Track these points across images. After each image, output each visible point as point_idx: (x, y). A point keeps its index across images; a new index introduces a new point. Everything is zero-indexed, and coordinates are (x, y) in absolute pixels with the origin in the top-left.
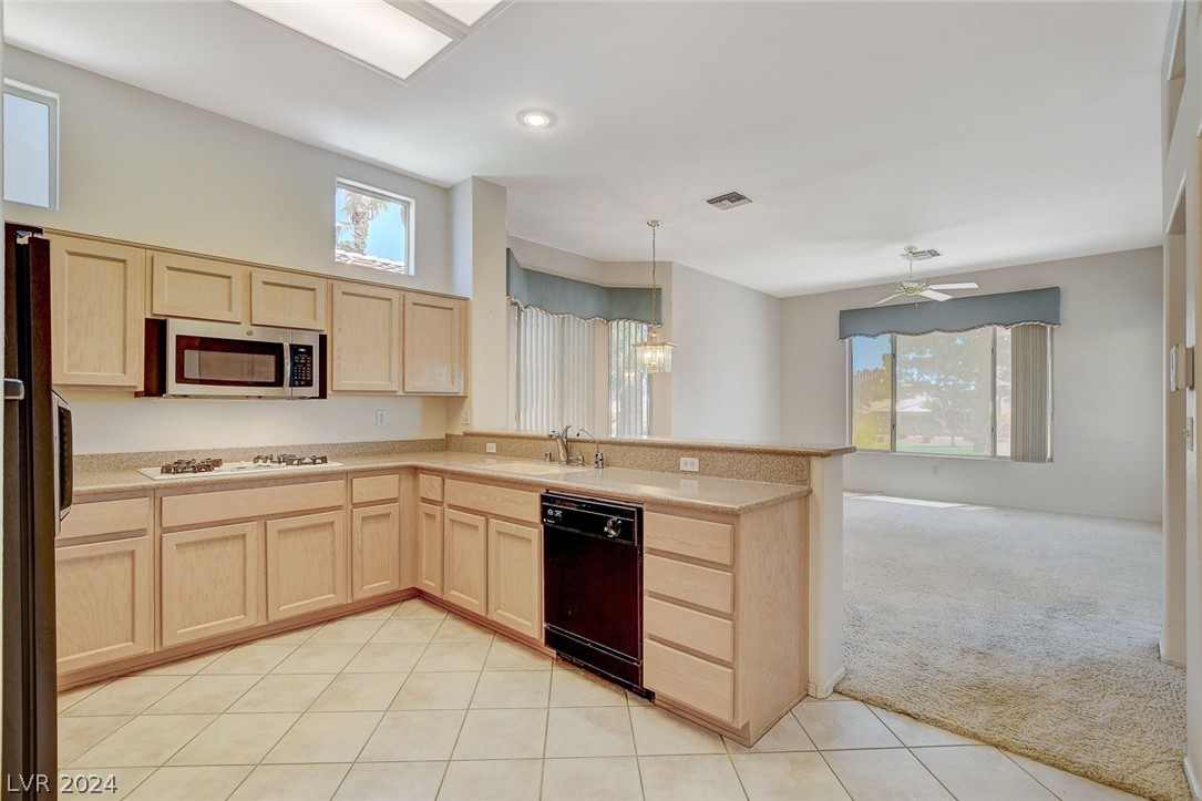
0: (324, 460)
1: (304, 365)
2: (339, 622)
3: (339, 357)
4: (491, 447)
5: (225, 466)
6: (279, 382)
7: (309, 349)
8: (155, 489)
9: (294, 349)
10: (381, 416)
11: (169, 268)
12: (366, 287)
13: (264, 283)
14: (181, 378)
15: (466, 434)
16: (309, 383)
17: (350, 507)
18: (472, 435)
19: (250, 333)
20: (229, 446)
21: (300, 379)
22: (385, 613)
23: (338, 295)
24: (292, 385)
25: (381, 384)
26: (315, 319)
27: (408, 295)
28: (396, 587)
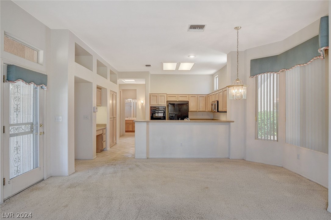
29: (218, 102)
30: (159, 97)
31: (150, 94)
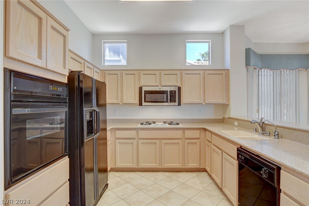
0: (178, 124)
1: (174, 96)
2: (181, 173)
3: (184, 93)
4: (236, 123)
6: (167, 102)
7: (175, 91)
8: (137, 128)
9: (171, 91)
10: (200, 111)
11: (143, 74)
12: (193, 71)
13: (164, 74)
14: (145, 101)
15: (229, 118)
16: (175, 101)
17: (184, 139)
18: (230, 118)
19: (160, 88)
20: (159, 118)
21: (172, 100)
22: (194, 174)
23: (184, 74)
24: (170, 102)
25: (198, 101)
26: (177, 83)
27: (206, 71)
28: (198, 167)
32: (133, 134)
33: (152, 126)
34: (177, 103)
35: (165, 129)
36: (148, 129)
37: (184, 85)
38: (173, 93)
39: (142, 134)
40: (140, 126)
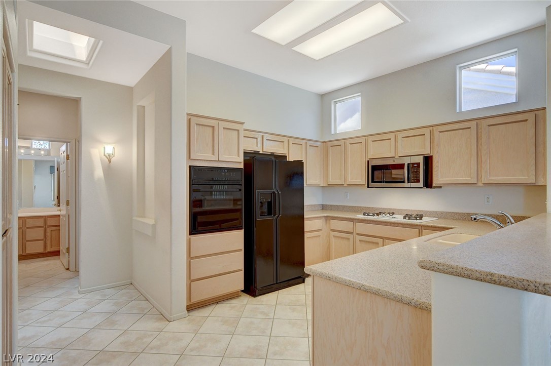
1: (416, 172)
3: (438, 167)
5: (394, 216)
6: (403, 182)
7: (418, 164)
8: (356, 219)
9: (411, 165)
10: (488, 198)
11: (373, 141)
13: (403, 138)
14: (373, 181)
16: (418, 181)
19: (394, 161)
21: (414, 178)
23: (437, 133)
24: (409, 182)
26: (424, 149)
29: (428, 160)
30: (222, 131)
31: (188, 114)
32: (348, 226)
33: (380, 218)
34: (421, 184)
35: (393, 225)
36: (369, 222)
37: (438, 152)
38: (413, 167)
39: (361, 228)
40: (361, 216)
